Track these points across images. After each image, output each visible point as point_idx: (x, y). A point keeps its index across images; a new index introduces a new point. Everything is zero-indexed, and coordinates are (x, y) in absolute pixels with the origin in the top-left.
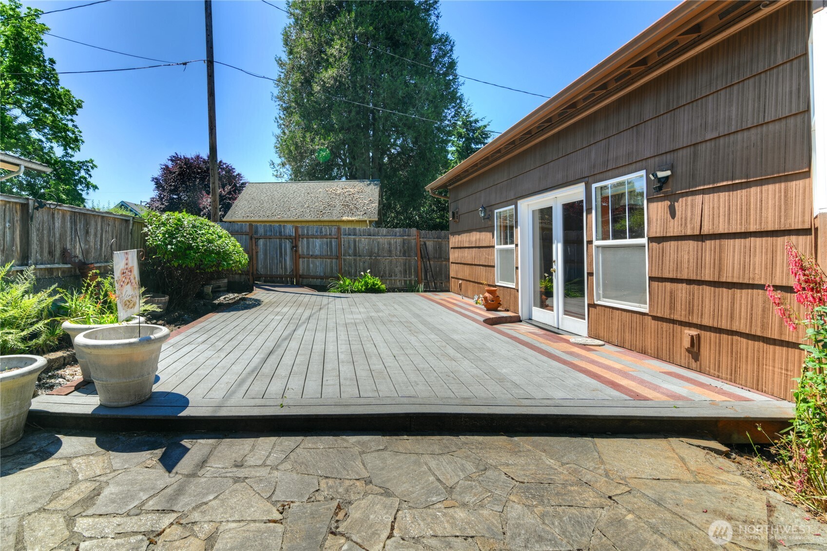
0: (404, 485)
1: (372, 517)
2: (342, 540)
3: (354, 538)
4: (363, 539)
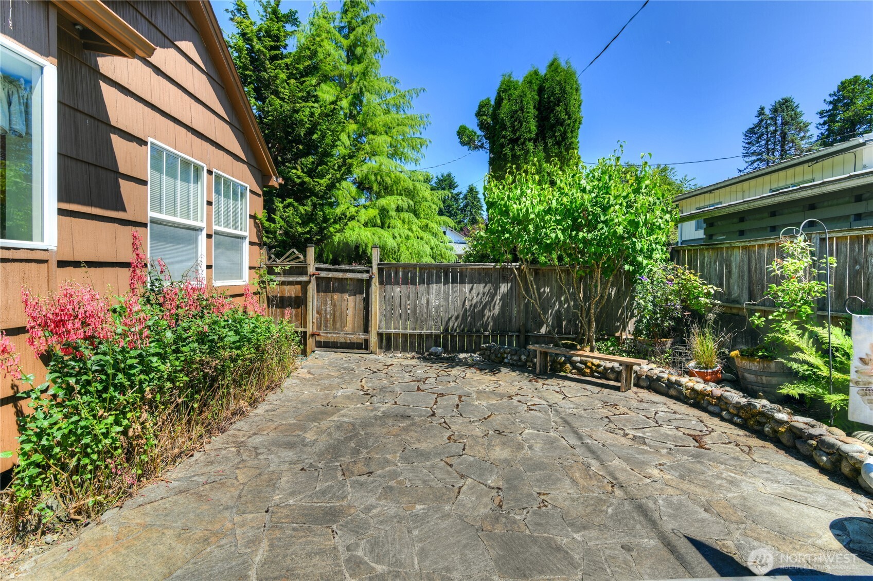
0: (445, 526)
1: (474, 499)
2: (492, 485)
3: (484, 487)
4: (479, 486)
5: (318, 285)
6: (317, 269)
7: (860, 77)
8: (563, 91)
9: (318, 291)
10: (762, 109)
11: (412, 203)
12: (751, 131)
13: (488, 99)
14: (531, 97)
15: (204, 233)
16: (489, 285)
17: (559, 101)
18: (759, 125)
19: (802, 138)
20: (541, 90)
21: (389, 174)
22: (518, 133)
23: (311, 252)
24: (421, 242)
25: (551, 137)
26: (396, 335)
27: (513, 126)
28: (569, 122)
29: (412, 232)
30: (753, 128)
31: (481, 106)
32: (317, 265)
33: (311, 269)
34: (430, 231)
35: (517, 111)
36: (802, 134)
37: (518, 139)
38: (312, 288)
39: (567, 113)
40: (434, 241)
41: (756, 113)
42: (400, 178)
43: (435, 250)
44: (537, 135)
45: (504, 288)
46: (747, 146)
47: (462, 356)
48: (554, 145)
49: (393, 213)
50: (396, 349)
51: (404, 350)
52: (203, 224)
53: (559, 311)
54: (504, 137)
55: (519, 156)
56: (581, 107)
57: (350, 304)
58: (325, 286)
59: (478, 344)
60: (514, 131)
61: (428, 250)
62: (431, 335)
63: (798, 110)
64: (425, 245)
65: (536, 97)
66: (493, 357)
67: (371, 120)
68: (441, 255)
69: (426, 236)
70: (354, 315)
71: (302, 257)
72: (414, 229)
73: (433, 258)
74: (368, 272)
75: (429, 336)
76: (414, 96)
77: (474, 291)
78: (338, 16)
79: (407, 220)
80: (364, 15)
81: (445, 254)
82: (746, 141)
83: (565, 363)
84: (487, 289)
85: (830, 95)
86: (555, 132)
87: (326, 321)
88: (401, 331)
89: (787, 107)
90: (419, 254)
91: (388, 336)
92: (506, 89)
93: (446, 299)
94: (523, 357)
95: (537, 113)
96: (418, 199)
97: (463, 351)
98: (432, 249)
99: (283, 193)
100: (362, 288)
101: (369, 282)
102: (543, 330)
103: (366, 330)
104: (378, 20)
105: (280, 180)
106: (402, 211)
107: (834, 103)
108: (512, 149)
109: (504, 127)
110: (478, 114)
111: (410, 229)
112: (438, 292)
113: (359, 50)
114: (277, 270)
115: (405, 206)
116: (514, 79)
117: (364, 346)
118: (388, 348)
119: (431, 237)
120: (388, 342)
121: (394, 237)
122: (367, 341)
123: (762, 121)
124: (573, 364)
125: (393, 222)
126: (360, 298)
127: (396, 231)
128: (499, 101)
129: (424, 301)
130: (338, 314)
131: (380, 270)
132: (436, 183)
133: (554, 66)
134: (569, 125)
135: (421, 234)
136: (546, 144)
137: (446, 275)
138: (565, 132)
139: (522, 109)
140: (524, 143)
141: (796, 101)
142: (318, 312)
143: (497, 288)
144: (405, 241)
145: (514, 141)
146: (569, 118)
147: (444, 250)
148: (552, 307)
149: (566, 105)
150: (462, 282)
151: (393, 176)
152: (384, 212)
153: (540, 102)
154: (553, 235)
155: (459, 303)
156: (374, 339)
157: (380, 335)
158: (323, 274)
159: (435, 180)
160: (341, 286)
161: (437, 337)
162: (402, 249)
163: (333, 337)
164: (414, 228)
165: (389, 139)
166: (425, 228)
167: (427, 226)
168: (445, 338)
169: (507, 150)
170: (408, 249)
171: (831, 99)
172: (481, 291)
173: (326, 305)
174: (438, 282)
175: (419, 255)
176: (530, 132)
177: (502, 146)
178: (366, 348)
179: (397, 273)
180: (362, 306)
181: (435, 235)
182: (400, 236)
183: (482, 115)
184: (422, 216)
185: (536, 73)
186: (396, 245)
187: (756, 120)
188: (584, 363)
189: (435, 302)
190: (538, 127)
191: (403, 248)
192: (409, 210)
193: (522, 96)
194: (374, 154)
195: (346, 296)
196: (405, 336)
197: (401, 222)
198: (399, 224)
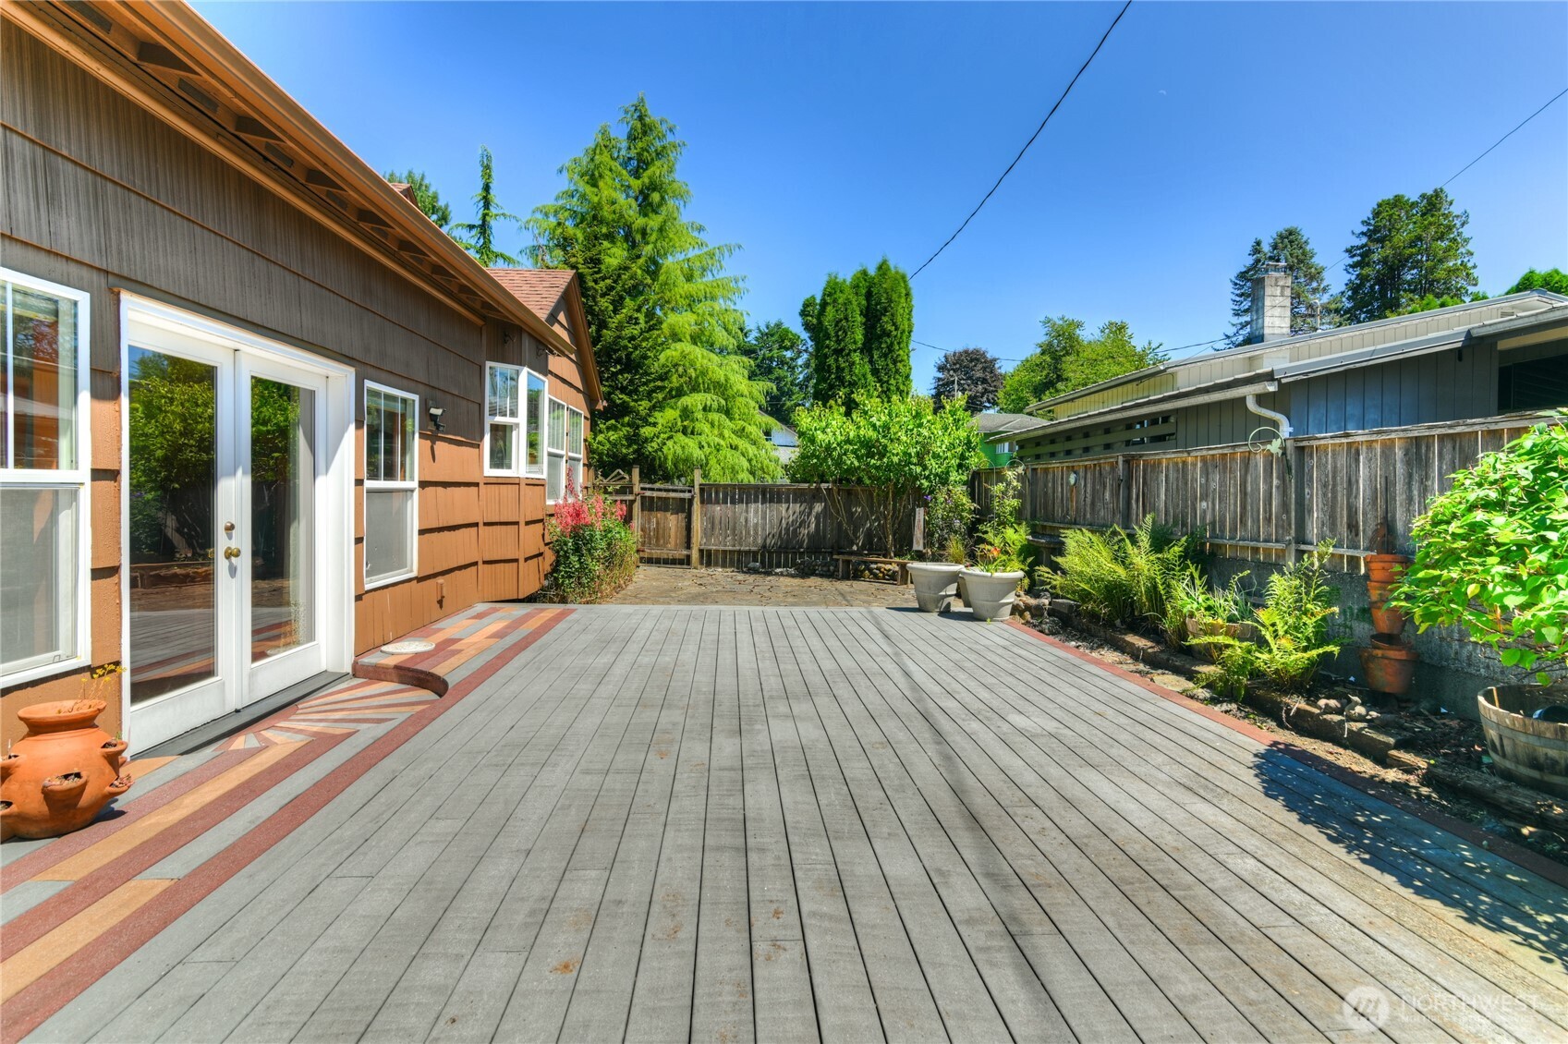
5: (642, 504)
6: (642, 489)
7: (1403, 197)
8: (890, 301)
9: (642, 510)
10: (1258, 243)
11: (723, 402)
12: (1242, 276)
13: (813, 297)
14: (857, 304)
15: (564, 459)
16: (804, 505)
17: (886, 310)
18: (1254, 267)
19: (1315, 291)
20: (869, 295)
21: (692, 365)
22: (842, 344)
23: (636, 472)
24: (737, 454)
25: (877, 349)
26: (717, 551)
27: (837, 336)
28: (894, 333)
29: (724, 438)
30: (1245, 272)
31: (806, 305)
32: (642, 485)
33: (637, 489)
34: (748, 437)
35: (841, 320)
36: (1314, 284)
37: (842, 350)
38: (637, 507)
39: (894, 324)
40: (752, 450)
41: (1249, 249)
42: (708, 368)
43: (754, 462)
44: (864, 344)
45: (818, 507)
46: (1238, 299)
47: (778, 570)
48: (880, 357)
49: (699, 415)
50: (716, 565)
51: (724, 566)
52: (563, 452)
53: (869, 529)
54: (828, 347)
55: (844, 369)
56: (913, 313)
57: (673, 522)
58: (649, 505)
59: (794, 560)
60: (838, 341)
61: (746, 464)
62: (750, 551)
63: (1308, 248)
64: (742, 458)
65: (864, 302)
66: (806, 569)
67: (670, 291)
68: (762, 469)
69: (742, 444)
70: (676, 532)
71: (627, 477)
72: (727, 436)
73: (752, 473)
74: (690, 491)
75: (748, 553)
76: (726, 254)
77: (791, 512)
78: (624, 144)
79: (716, 423)
80: (658, 144)
81: (768, 467)
82: (1239, 292)
83: (864, 570)
84: (802, 508)
85: (1363, 222)
86: (881, 343)
87: (650, 538)
88: (722, 548)
89: (1291, 242)
90: (733, 468)
91: (709, 552)
92: (832, 290)
93: (764, 518)
94: (832, 568)
95: (864, 320)
96: (730, 392)
97: (779, 567)
98: (750, 461)
99: (605, 415)
100: (684, 507)
101: (691, 501)
102: (855, 548)
103: (688, 547)
104: (678, 149)
105: (605, 404)
106: (710, 411)
107: (1369, 234)
108: (837, 360)
109: (828, 337)
110: (803, 313)
111: (721, 436)
112: (756, 512)
113: (655, 197)
114: (610, 490)
115: (715, 406)
116: (840, 279)
117: (686, 561)
118: (709, 565)
119: (748, 446)
120: (708, 558)
121: (701, 447)
122: (688, 557)
123: (1258, 261)
124: (871, 571)
125: (698, 426)
126: (682, 516)
127: (703, 438)
128: (824, 305)
129: (742, 520)
130: (661, 531)
131: (702, 490)
132: (756, 339)
133: (883, 268)
134: (896, 336)
135: (736, 441)
136: (872, 357)
137: (764, 495)
138: (892, 344)
139: (846, 318)
140: (848, 354)
141: (1306, 234)
142: (642, 530)
143: (811, 509)
144: (715, 452)
145: (838, 352)
146: (896, 329)
147: (766, 462)
148: (864, 525)
149: (892, 315)
150: (779, 501)
151: (698, 366)
152: (686, 413)
153: (868, 308)
154: (849, 462)
155: (776, 521)
156: (695, 555)
157: (701, 551)
158: (648, 493)
159: (755, 334)
160: (663, 505)
161: (755, 553)
162: (711, 462)
163: (656, 553)
164: (727, 433)
165: (695, 317)
166: (741, 433)
167: (744, 429)
168: (763, 556)
169: (831, 361)
170: (718, 462)
171: (1365, 229)
172: (798, 510)
173: (649, 523)
174: (756, 501)
175: (734, 471)
176: (855, 342)
177: (826, 356)
178: (689, 563)
179: (717, 493)
180: (684, 524)
181: (754, 443)
182: (709, 446)
183: (807, 315)
184: (737, 416)
185: (865, 273)
186: (703, 457)
187: (1250, 261)
188: (878, 569)
189: (753, 519)
190: (865, 336)
191: (713, 462)
192: (719, 410)
193: (848, 303)
194: (676, 337)
195: (668, 514)
196: (725, 552)
197: (709, 426)
198: (706, 428)
